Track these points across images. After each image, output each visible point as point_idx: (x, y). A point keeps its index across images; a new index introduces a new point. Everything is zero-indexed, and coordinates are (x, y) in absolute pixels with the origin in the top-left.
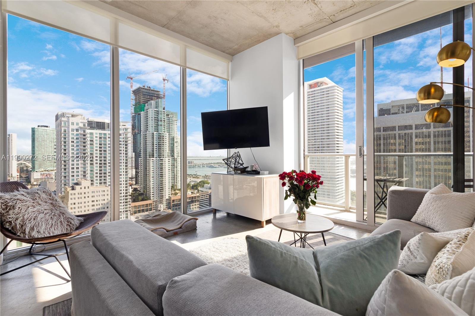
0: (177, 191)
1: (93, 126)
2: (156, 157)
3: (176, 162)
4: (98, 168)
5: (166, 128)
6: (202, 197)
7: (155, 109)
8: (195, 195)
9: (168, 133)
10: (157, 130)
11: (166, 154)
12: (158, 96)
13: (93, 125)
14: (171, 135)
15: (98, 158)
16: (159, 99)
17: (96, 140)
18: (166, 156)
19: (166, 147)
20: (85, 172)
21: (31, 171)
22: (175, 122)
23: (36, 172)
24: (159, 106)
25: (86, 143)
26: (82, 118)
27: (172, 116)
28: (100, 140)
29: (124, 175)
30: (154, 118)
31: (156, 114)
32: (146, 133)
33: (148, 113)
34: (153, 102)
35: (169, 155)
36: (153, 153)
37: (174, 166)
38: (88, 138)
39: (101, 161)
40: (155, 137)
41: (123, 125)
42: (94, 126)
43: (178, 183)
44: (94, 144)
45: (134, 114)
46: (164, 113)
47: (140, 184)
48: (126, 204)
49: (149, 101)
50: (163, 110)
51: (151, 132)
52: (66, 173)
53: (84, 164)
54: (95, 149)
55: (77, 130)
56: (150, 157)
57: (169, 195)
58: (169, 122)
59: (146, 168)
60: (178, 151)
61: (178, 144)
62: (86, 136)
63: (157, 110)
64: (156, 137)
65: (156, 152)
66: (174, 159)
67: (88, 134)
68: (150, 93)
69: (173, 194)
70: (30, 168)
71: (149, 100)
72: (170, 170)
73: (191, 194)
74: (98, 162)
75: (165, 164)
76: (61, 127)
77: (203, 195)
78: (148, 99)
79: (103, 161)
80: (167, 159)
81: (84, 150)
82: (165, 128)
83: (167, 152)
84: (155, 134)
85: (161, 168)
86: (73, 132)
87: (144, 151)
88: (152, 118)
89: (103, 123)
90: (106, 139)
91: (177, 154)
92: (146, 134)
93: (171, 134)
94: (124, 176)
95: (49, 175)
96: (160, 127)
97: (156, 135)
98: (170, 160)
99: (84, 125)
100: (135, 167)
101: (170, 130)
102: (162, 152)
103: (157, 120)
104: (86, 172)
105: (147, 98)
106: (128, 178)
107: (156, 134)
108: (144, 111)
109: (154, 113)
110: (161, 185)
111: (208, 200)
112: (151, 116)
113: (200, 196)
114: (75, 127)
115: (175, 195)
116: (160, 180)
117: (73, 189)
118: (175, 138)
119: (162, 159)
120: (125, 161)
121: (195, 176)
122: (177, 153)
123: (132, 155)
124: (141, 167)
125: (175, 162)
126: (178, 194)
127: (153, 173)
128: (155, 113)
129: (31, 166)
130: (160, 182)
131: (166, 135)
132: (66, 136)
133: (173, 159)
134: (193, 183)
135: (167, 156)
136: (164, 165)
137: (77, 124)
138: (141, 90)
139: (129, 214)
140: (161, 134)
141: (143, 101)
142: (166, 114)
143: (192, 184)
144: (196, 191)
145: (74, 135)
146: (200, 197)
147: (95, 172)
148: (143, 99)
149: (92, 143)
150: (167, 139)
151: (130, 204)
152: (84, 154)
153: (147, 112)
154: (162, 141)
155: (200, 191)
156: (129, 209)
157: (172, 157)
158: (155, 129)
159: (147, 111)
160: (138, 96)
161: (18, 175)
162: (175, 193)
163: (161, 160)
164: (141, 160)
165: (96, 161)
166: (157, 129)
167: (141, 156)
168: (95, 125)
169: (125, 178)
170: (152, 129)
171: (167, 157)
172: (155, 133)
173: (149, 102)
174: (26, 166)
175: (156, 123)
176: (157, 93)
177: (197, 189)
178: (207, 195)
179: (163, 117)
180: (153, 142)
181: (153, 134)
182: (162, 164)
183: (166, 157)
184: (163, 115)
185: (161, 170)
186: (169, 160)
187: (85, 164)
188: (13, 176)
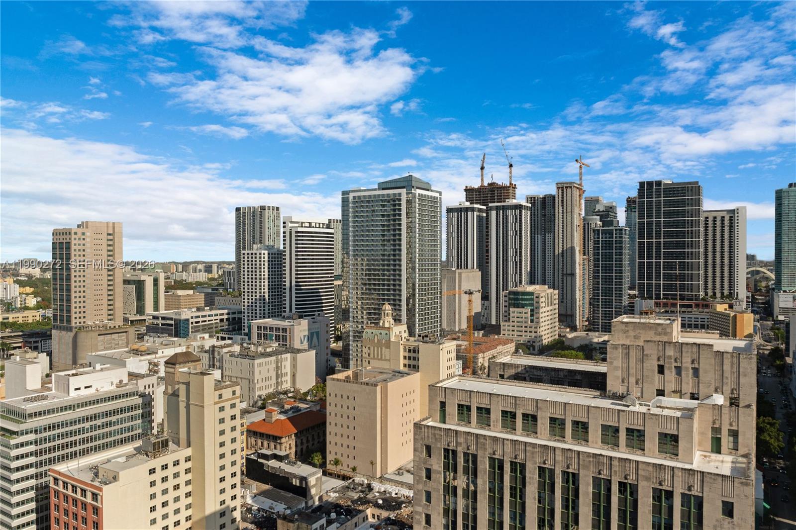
21: (773, 289)
23: (784, 291)
70: (773, 282)
129: (774, 278)
161: (748, 297)
174: (767, 278)
188: (740, 297)
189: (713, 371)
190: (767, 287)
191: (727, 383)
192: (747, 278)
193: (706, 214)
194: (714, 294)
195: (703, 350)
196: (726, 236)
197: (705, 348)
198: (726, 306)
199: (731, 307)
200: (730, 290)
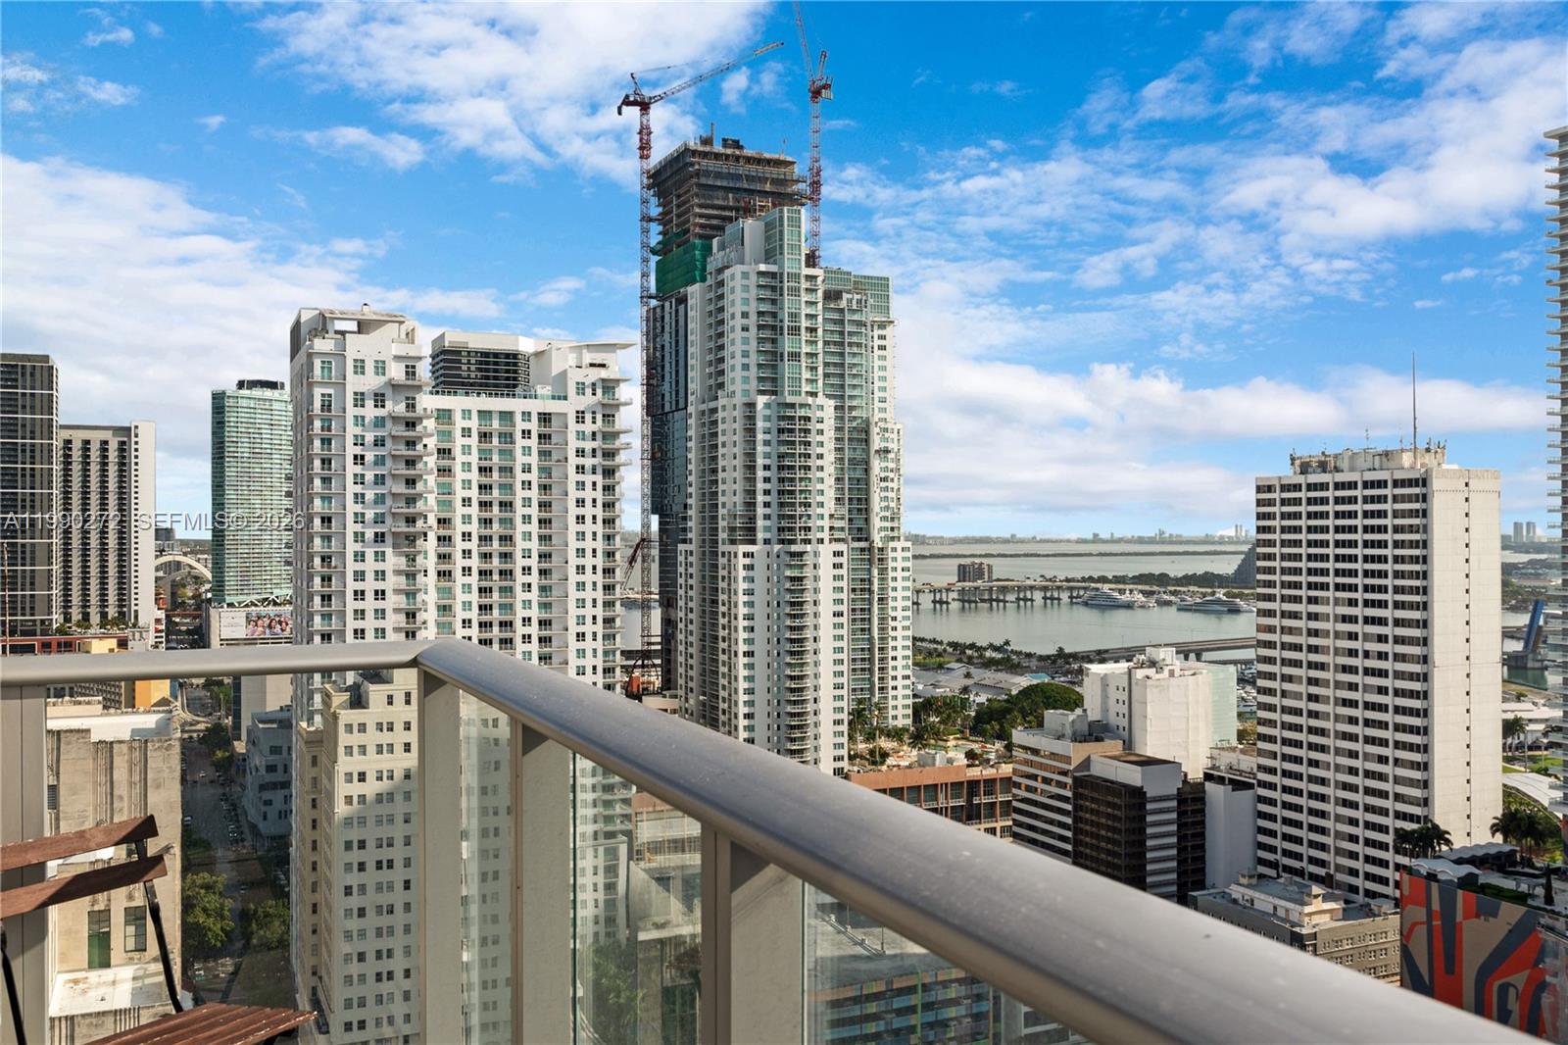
0: (885, 743)
1: (465, 374)
2: (767, 542)
3: (883, 571)
4: (474, 598)
5: (820, 370)
6: (1029, 789)
7: (763, 267)
8: (989, 772)
9: (832, 403)
10: (771, 383)
11: (819, 523)
12: (781, 190)
13: (464, 367)
14: (854, 414)
15: (473, 545)
16: (785, 209)
17: (467, 450)
18: (819, 535)
19: (822, 480)
20: (414, 616)
21: (209, 601)
22: (877, 332)
23: (229, 605)
24: (781, 246)
25: (420, 466)
26: (403, 336)
27: (859, 302)
28: (484, 446)
29: (600, 637)
30: (753, 317)
31: (768, 294)
32: (712, 405)
33: (726, 289)
34: (750, 226)
35: (842, 529)
36: (752, 519)
37: (870, 591)
38: (425, 441)
39: (486, 556)
40: (760, 424)
41: (592, 365)
42: (469, 377)
43: (892, 693)
44: (458, 469)
45: (654, 303)
46: (808, 285)
47: (681, 692)
48: (607, 797)
49: (730, 219)
50: (808, 265)
51: (739, 400)
52: (330, 616)
53: (407, 576)
54: (460, 494)
55: (379, 399)
56: (733, 542)
57: (840, 764)
58: (842, 333)
59: (715, 602)
60: (893, 505)
61: (892, 465)
62: (419, 428)
63: (773, 268)
64: (768, 425)
65: (768, 511)
66: (870, 549)
67: (428, 417)
68: (738, 177)
69: (862, 757)
70: (208, 586)
71: (734, 214)
72: (841, 614)
73: (966, 762)
74: (475, 563)
75: (816, 579)
76: (311, 385)
77: (1034, 777)
78: (727, 213)
79: (496, 561)
80: (826, 551)
81: (411, 501)
82: (813, 369)
83: (826, 511)
84: (760, 406)
85: (792, 604)
86: (359, 411)
87: (704, 506)
88: (745, 315)
89: (507, 356)
90: (513, 442)
91: (889, 524)
92: (714, 411)
93: (851, 408)
94: (599, 645)
95: (280, 623)
96: (787, 368)
97: (768, 412)
98: (843, 560)
99: (407, 373)
100: (660, 593)
101: (848, 381)
102: (800, 510)
103: (771, 327)
104: (420, 617)
105: (723, 208)
106: (618, 653)
107: (767, 406)
108: (703, 280)
109: (754, 291)
110: (795, 703)
111: (1069, 807)
112: (738, 309)
113: (1015, 779)
114: (370, 382)
115: (874, 763)
116: (788, 672)
117: (358, 701)
118: (875, 430)
119: (801, 554)
120: (600, 561)
121: (998, 656)
122: (884, 519)
123: (646, 526)
124: (690, 593)
125: (875, 572)
126: (890, 761)
127: (752, 629)
128: (759, 286)
129: (209, 576)
130: (789, 684)
131: (819, 414)
132: (329, 430)
133: (862, 550)
134: (982, 699)
135: (825, 535)
136: (809, 584)
137: (380, 368)
138: (692, 164)
139: (623, 849)
140: (792, 406)
141: (702, 226)
142: (820, 293)
143: (979, 700)
144: (999, 745)
145: (367, 421)
146: (1018, 785)
147: (460, 614)
148: (701, 216)
149: (445, 463)
150: (830, 434)
151: (626, 802)
152: (411, 520)
153: (721, 284)
154: (800, 450)
155: (1020, 746)
156: (623, 827)
157: (859, 540)
158: (760, 379)
159: (720, 278)
160: (678, 196)
161: (158, 621)
162: (872, 752)
163: (793, 555)
164: (688, 553)
165: (466, 556)
166: (774, 380)
167: (690, 535)
168: (473, 368)
169: (600, 653)
170: (746, 380)
171: (826, 541)
172: (761, 401)
173: (730, 229)
174: (196, 578)
175: (768, 347)
176: (775, 170)
177: (1003, 735)
178: (1064, 773)
179: (805, 310)
180: (751, 456)
181: (751, 406)
182: (801, 579)
183: (821, 541)
184: (805, 297)
185: (794, 616)
186: (838, 560)
187: (411, 576)
188: (141, 623)
189: (90, 786)
190: (197, 596)
191: (121, 810)
192: (157, 579)
193: (65, 434)
194: (86, 617)
195: (68, 743)
196: (112, 484)
197: (74, 737)
198: (113, 643)
199: (123, 644)
200: (121, 606)
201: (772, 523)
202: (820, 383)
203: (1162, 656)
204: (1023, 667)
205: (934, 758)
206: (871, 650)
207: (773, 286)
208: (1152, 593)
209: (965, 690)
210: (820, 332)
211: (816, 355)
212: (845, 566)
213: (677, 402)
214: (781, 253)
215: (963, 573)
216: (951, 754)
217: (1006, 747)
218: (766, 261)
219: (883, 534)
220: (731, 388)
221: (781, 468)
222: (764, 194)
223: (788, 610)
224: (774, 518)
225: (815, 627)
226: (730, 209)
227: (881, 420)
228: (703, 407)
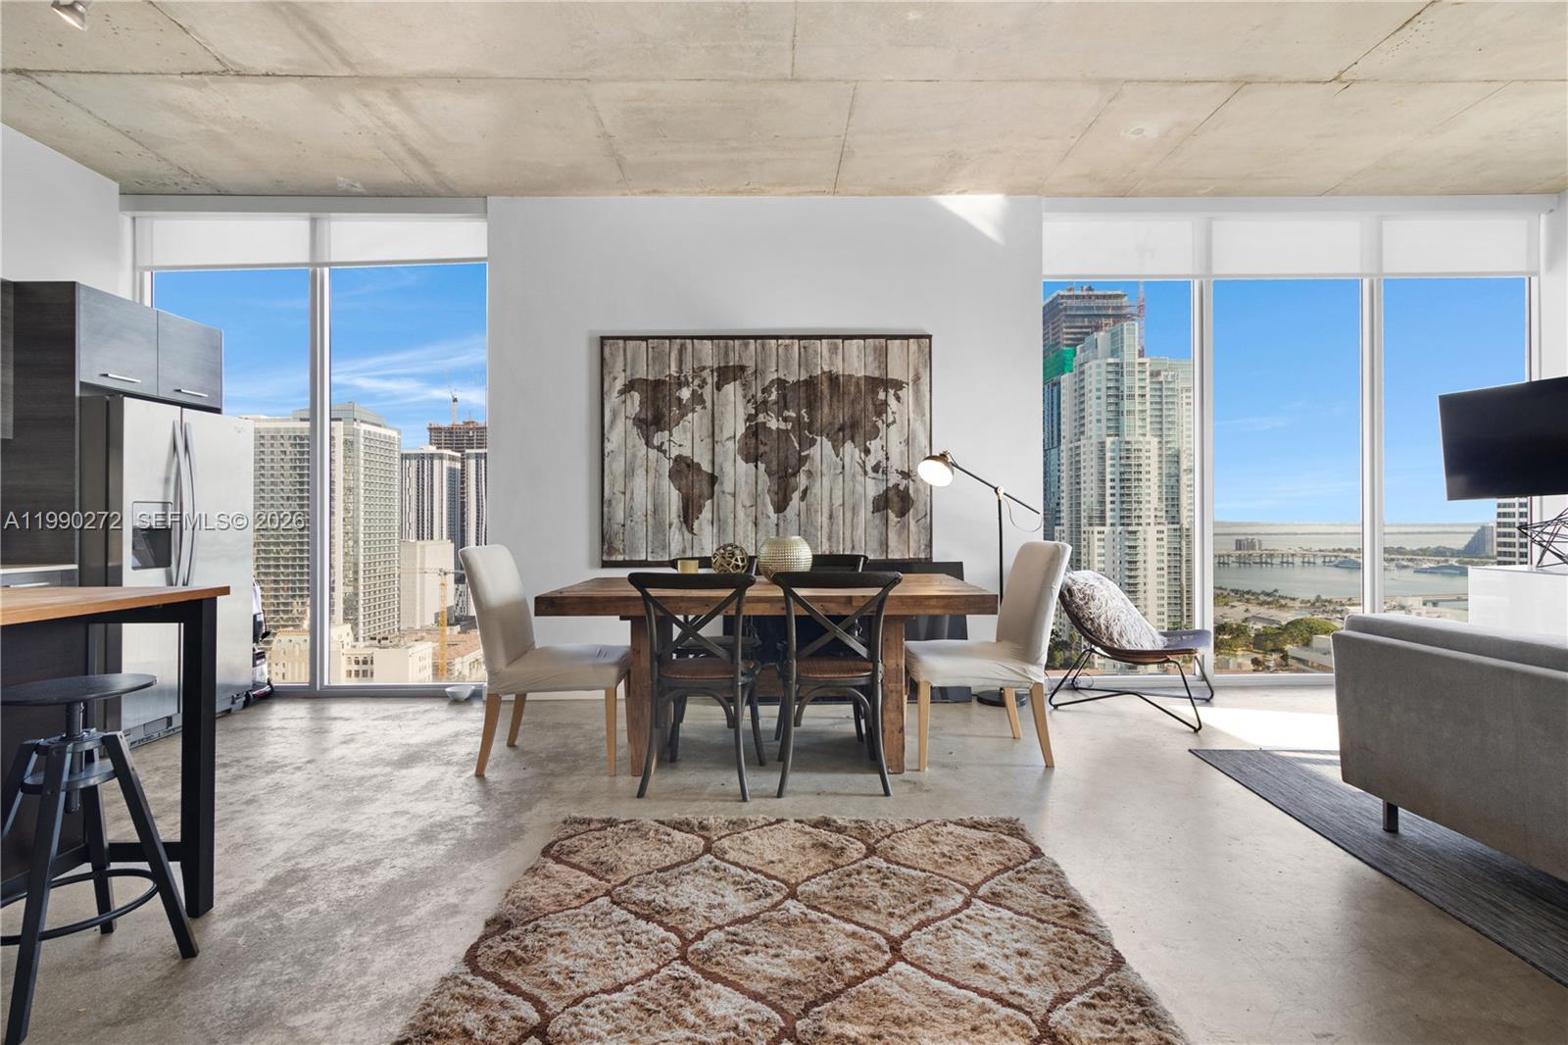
2: (1112, 525)
3: (1188, 542)
5: (1148, 420)
7: (1111, 360)
9: (1157, 440)
10: (1116, 430)
11: (1148, 513)
12: (1119, 312)
14: (1169, 446)
16: (1124, 324)
18: (1148, 521)
19: (1149, 487)
22: (1185, 394)
24: (1122, 347)
27: (1173, 376)
30: (1104, 390)
31: (1112, 376)
32: (1078, 444)
33: (1086, 375)
34: (1101, 336)
35: (1161, 517)
36: (1103, 512)
40: (1108, 455)
46: (1140, 368)
49: (1088, 334)
50: (1140, 357)
51: (1094, 440)
56: (1091, 525)
58: (1162, 396)
63: (1117, 360)
64: (1113, 455)
65: (1113, 506)
66: (1181, 529)
68: (1090, 308)
71: (1089, 330)
73: (1252, 667)
75: (1145, 547)
78: (1086, 330)
80: (1153, 530)
82: (1143, 419)
83: (1152, 506)
84: (1108, 443)
85: (1130, 562)
87: (1072, 504)
88: (1098, 390)
92: (1078, 447)
93: (1168, 442)
96: (1126, 420)
97: (1113, 447)
98: (1163, 536)
101: (1166, 426)
102: (1135, 506)
103: (1117, 396)
105: (1081, 327)
107: (1113, 443)
109: (1104, 375)
112: (1094, 387)
118: (1183, 456)
119: (1135, 532)
121: (1270, 599)
125: (1184, 543)
128: (1107, 372)
131: (1147, 447)
133: (1175, 530)
134: (1259, 626)
135: (1152, 520)
136: (1140, 550)
138: (1062, 304)
140: (1129, 442)
141: (1069, 340)
142: (1148, 373)
143: (1256, 627)
144: (1274, 656)
148: (1067, 333)
150: (1155, 459)
153: (1083, 373)
154: (1135, 468)
155: (1293, 658)
157: (1173, 523)
158: (1109, 428)
159: (1082, 369)
160: (1053, 323)
163: (1130, 532)
164: (1061, 532)
166: (1117, 428)
167: (1062, 521)
170: (1100, 429)
171: (1152, 524)
172: (1109, 441)
173: (1088, 339)
175: (1112, 408)
176: (1114, 301)
177: (1279, 650)
180: (1102, 473)
181: (1102, 444)
182: (1135, 547)
183: (1149, 524)
184: (1138, 376)
185: (1131, 570)
186: (1160, 536)
201: (1117, 513)
202: (1148, 427)
203: (1410, 603)
204: (1288, 607)
205: (1228, 662)
206: (1181, 592)
207: (1118, 370)
208: (1392, 560)
209: (1246, 620)
210: (1148, 396)
211: (1145, 411)
212: (1165, 539)
213: (1052, 444)
214: (1122, 351)
215: (1239, 545)
216: (1240, 660)
217: (1282, 657)
218: (1112, 356)
219: (1188, 520)
220: (1089, 434)
221: (1122, 480)
222: (1108, 316)
223: (1127, 566)
224: (1118, 510)
225: (1145, 576)
226: (1086, 327)
227: (1187, 449)
228: (1070, 446)
